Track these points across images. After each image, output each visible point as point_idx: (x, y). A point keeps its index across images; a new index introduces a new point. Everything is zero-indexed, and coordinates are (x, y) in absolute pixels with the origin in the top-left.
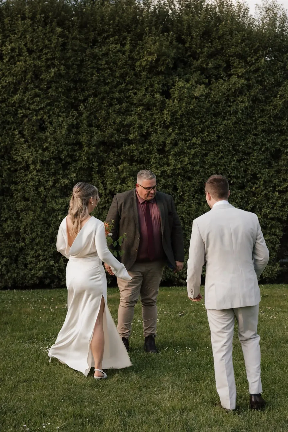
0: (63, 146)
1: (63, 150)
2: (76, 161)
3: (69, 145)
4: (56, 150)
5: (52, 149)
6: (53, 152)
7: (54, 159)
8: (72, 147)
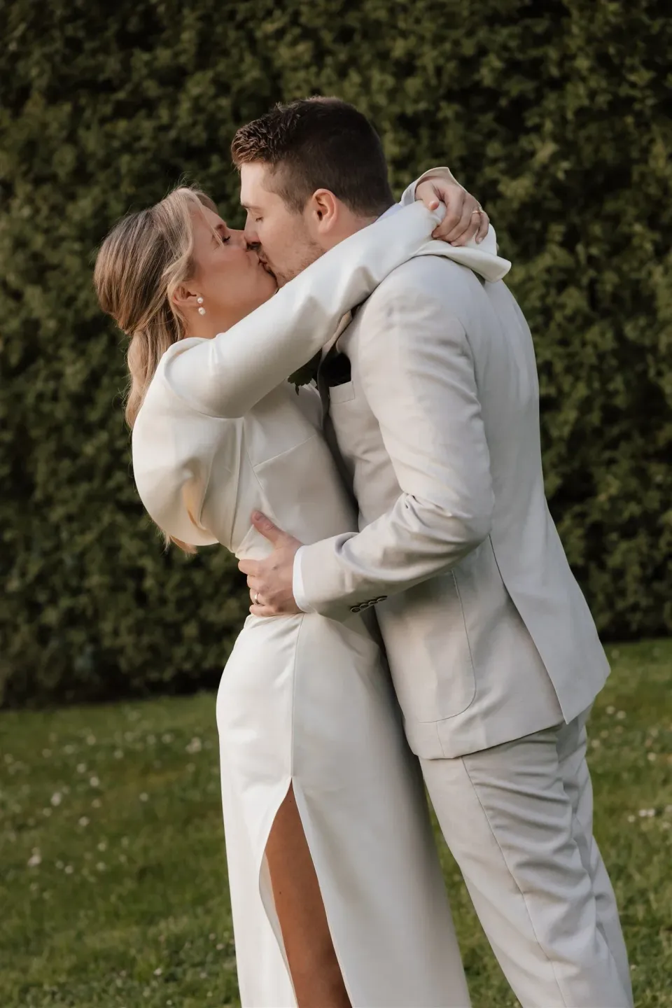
0: (482, 33)
1: (482, 51)
2: (558, 85)
3: (508, 21)
4: (448, 59)
5: (429, 58)
6: (439, 71)
7: (450, 96)
8: (527, 28)
